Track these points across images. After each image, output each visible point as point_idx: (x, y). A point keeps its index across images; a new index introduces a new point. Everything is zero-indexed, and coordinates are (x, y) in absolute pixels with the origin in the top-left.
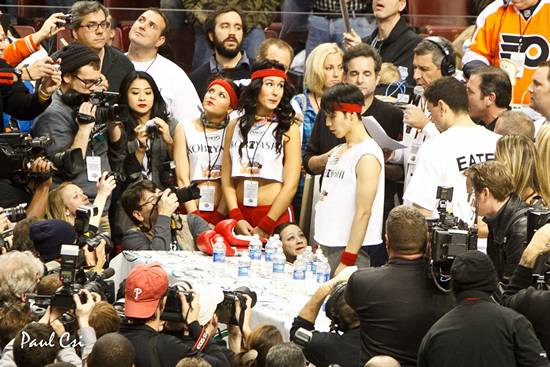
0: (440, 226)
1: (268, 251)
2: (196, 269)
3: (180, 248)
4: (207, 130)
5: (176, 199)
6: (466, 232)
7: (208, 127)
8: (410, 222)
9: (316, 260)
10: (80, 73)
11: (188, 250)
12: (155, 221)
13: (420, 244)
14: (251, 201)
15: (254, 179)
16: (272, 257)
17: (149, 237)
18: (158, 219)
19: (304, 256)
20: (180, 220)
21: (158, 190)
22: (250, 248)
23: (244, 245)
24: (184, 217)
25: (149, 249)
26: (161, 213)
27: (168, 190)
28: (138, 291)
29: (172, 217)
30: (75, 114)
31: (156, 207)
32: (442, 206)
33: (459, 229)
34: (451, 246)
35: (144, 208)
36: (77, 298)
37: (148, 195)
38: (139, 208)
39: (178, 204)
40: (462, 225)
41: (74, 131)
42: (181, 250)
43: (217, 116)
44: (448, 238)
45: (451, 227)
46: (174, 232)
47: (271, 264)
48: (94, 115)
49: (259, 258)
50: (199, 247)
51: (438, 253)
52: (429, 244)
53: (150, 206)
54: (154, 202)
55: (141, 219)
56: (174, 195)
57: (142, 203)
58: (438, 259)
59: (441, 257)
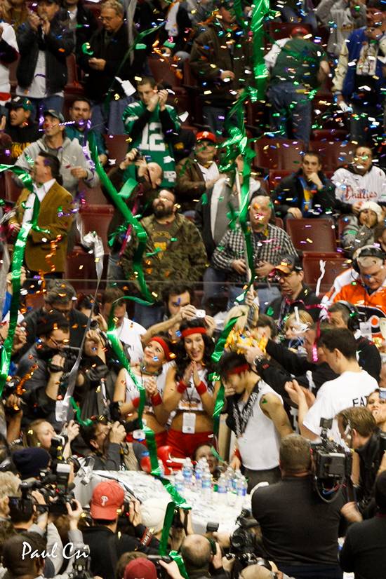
0: (323, 450)
1: (197, 471)
2: (141, 486)
3: (127, 469)
4: (143, 375)
5: (124, 429)
6: (343, 455)
7: (145, 374)
8: (297, 448)
9: (235, 477)
10: (53, 335)
11: (133, 470)
12: (107, 448)
13: (306, 465)
14: (189, 429)
15: (192, 411)
16: (201, 475)
17: (103, 460)
18: (111, 446)
19: (226, 475)
20: (127, 447)
21: (109, 423)
22: (183, 469)
23: (178, 467)
24: (130, 445)
25: (104, 470)
26: (112, 441)
27: (118, 423)
28: (105, 499)
29: (121, 445)
30: (48, 364)
31: (108, 437)
32: (324, 433)
33: (338, 452)
34: (332, 466)
35: (99, 437)
36: (69, 506)
37: (102, 427)
38: (95, 438)
39: (125, 433)
40: (340, 449)
41: (47, 378)
42: (128, 470)
43: (154, 366)
44: (329, 460)
45: (331, 451)
46: (122, 457)
47: (200, 481)
48: (62, 366)
49: (190, 476)
50: (143, 468)
51: (321, 471)
52: (313, 464)
53: (103, 436)
54: (106, 433)
55: (97, 446)
56: (122, 427)
57: (97, 433)
58: (321, 476)
59: (323, 474)
